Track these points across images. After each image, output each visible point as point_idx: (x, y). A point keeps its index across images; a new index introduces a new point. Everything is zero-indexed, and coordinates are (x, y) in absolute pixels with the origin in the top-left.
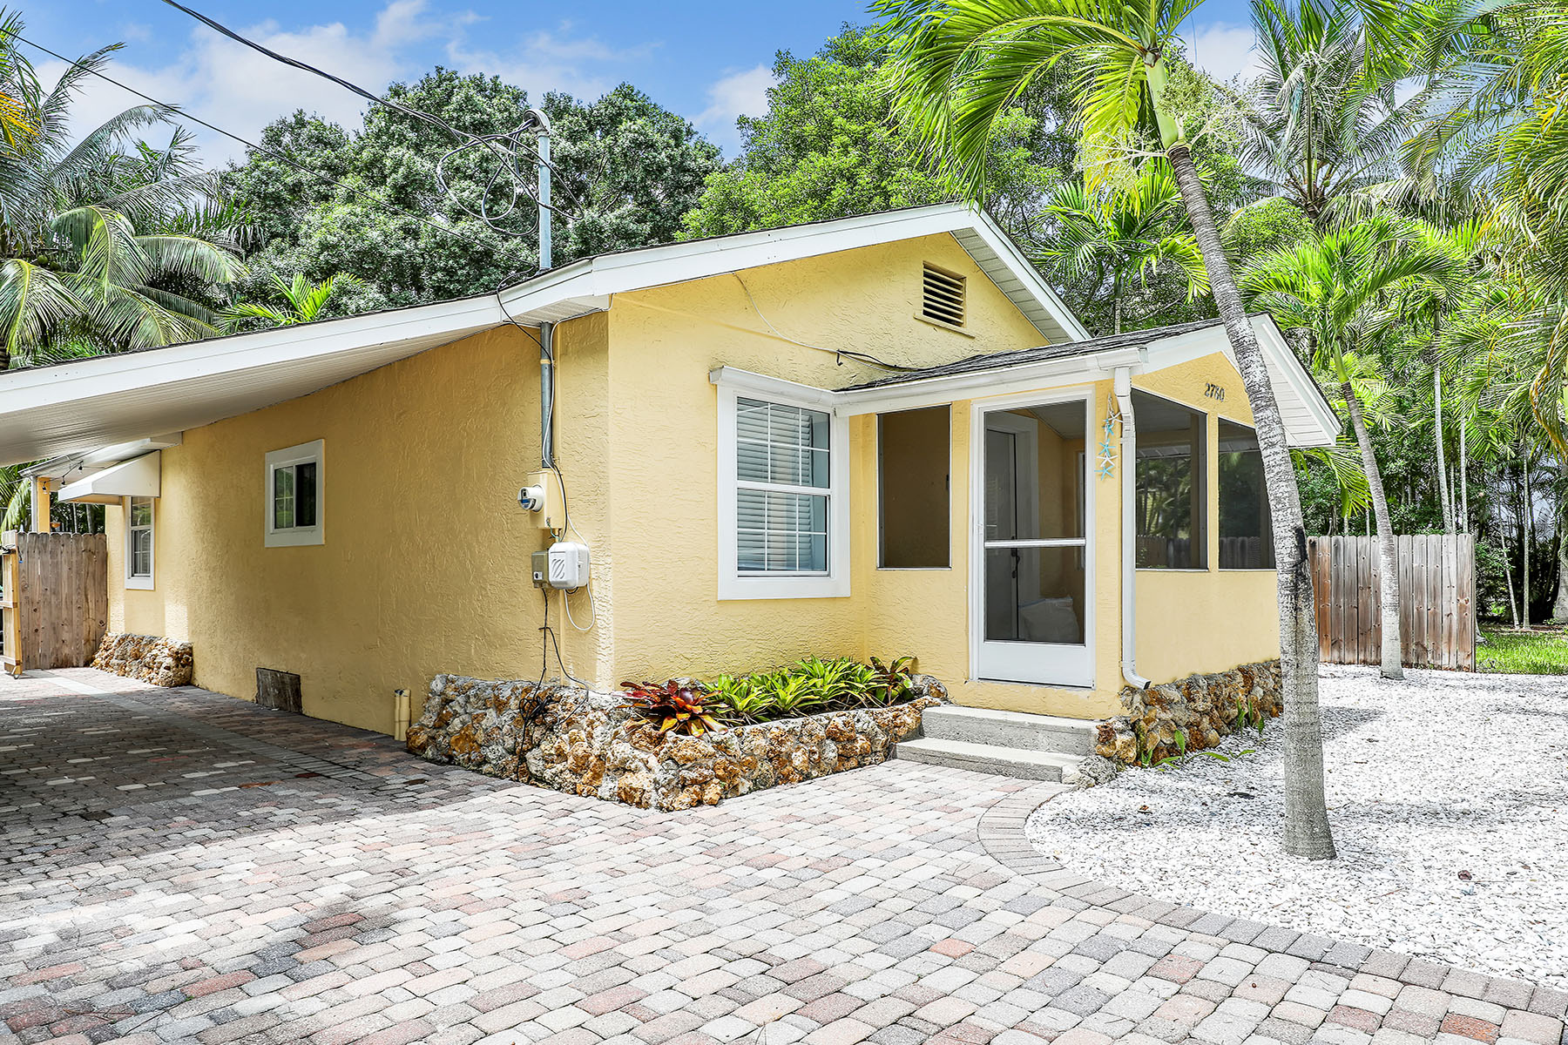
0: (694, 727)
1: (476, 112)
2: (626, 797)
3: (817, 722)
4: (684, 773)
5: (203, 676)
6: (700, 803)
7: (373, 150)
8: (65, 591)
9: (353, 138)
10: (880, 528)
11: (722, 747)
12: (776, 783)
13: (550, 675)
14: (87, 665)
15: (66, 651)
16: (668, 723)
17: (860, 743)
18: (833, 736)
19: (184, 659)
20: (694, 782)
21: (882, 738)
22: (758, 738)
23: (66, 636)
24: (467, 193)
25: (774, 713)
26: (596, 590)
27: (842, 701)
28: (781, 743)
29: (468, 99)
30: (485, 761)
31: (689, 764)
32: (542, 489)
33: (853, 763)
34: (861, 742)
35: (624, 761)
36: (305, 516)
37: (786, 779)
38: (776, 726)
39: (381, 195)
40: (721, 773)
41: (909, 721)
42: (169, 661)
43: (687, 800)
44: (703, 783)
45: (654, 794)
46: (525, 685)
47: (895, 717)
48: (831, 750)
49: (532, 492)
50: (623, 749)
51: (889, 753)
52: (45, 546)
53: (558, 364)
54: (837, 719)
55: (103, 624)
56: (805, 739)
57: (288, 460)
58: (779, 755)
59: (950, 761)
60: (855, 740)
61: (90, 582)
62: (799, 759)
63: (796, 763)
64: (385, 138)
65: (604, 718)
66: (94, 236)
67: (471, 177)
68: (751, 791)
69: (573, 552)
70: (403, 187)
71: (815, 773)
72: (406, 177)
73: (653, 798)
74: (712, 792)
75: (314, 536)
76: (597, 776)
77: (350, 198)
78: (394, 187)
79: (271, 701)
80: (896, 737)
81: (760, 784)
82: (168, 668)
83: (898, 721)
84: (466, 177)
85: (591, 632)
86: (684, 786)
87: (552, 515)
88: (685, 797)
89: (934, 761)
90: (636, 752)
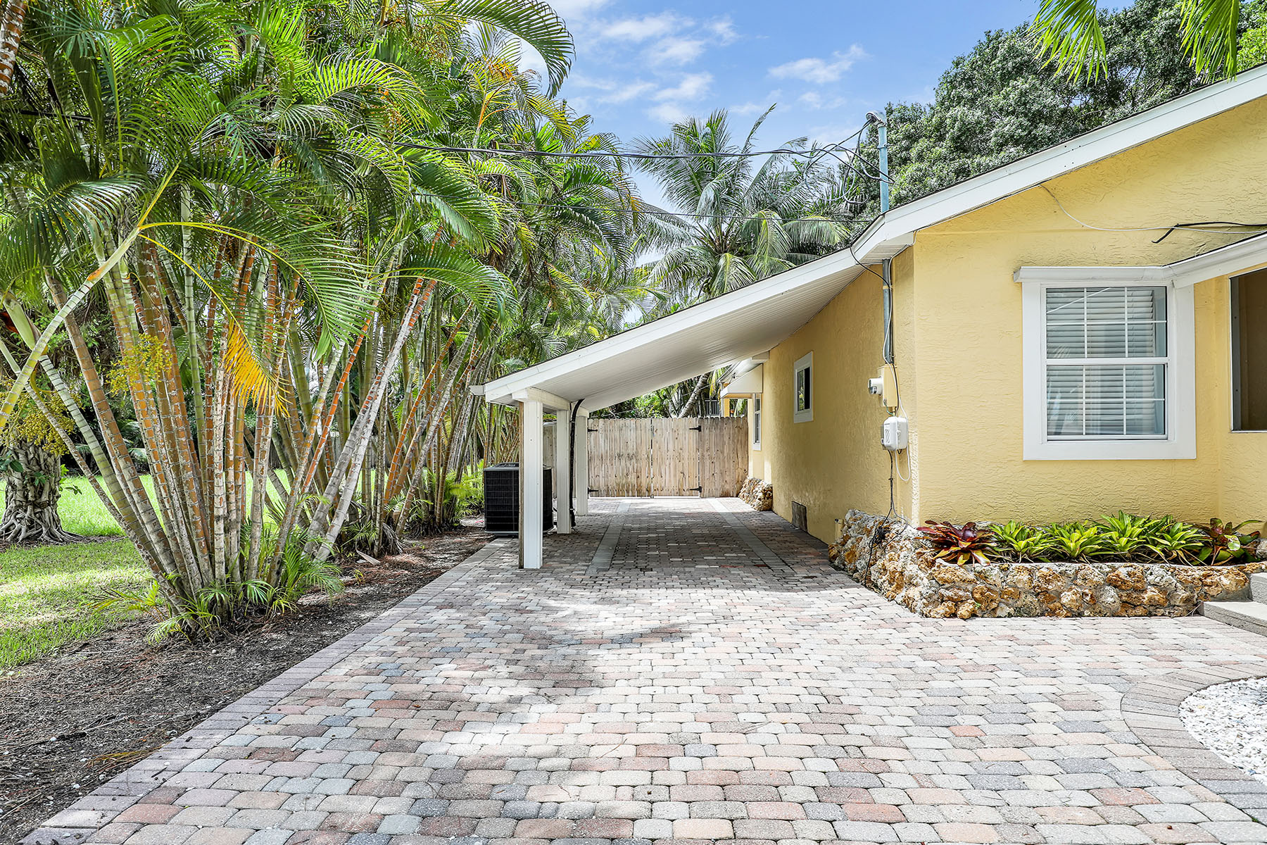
0: (961, 558)
1: (1018, 56)
2: (907, 603)
3: (1095, 572)
4: (942, 591)
5: (776, 507)
6: (954, 615)
7: (940, 115)
8: (726, 451)
9: (928, 109)
10: (1235, 390)
11: (981, 576)
12: (1042, 614)
13: (893, 513)
14: (737, 496)
15: (727, 487)
16: (943, 553)
17: (1149, 594)
18: (1116, 583)
19: (768, 494)
20: (950, 599)
21: (1183, 594)
22: (1019, 574)
23: (727, 479)
24: (1006, 129)
25: (1058, 555)
26: (914, 454)
27: (1141, 554)
28: (1048, 582)
29: (1011, 48)
30: (856, 570)
31: (947, 585)
32: (881, 381)
33: (1139, 611)
34: (1151, 593)
35: (911, 578)
36: (807, 406)
37: (1053, 613)
38: (1047, 567)
39: (941, 149)
40: (977, 596)
41: (1225, 581)
42: (761, 495)
43: (942, 612)
44: (958, 602)
46: (881, 519)
47: (1206, 576)
48: (1110, 597)
49: (874, 382)
50: (912, 569)
51: (1194, 608)
52: (717, 425)
53: (894, 287)
54: (1122, 570)
55: (746, 471)
56: (1079, 582)
57: (799, 368)
58: (1046, 591)
59: (1251, 626)
60: (1144, 591)
61: (739, 446)
62: (1067, 598)
63: (1064, 600)
64: (947, 102)
65: (909, 546)
66: (762, 229)
67: (1013, 113)
68: (1010, 615)
69: (895, 424)
70: (959, 137)
71: (1087, 613)
72: (960, 130)
73: (919, 604)
74: (964, 610)
75: (809, 415)
76: (898, 586)
77: (920, 158)
78: (953, 139)
79: (797, 524)
80: (1206, 596)
81: (1020, 612)
82: (760, 499)
83: (1208, 580)
84: (1008, 114)
85: (908, 484)
86: (942, 601)
87: (890, 399)
88: (941, 609)
89: (1237, 623)
90: (919, 572)
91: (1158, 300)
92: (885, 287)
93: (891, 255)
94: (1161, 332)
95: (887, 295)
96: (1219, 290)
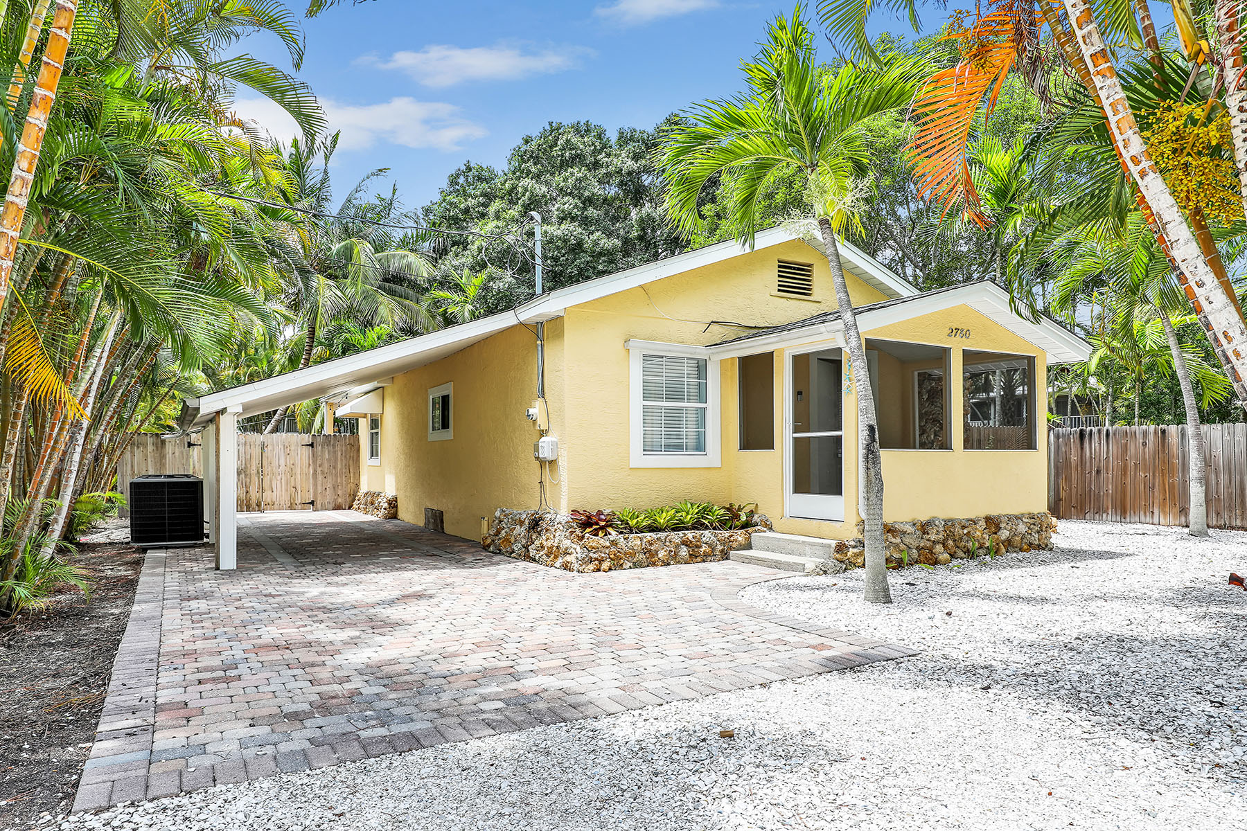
0: (600, 532)
1: (573, 149)
2: (566, 567)
3: (676, 537)
4: (591, 555)
5: (401, 514)
6: (599, 570)
7: (512, 182)
8: (339, 466)
9: (500, 173)
10: (740, 426)
11: (614, 543)
12: (648, 566)
13: (544, 507)
14: (349, 508)
15: (340, 500)
16: (588, 530)
17: (704, 549)
18: (686, 543)
19: (393, 504)
20: (596, 559)
21: (720, 547)
22: (635, 541)
23: (340, 492)
24: (566, 206)
25: (653, 529)
26: (562, 463)
27: (698, 525)
28: (651, 544)
29: (568, 141)
30: (513, 552)
31: (594, 551)
32: (536, 410)
33: (699, 559)
34: (704, 548)
35: (566, 549)
36: (445, 425)
37: (654, 564)
38: (649, 536)
39: (514, 212)
40: (612, 556)
41: (740, 539)
42: (386, 505)
44: (601, 561)
45: (576, 565)
46: (533, 512)
47: (731, 536)
48: (684, 551)
49: (531, 411)
50: (567, 543)
51: (725, 556)
52: (330, 441)
53: (545, 343)
54: (690, 535)
55: (358, 485)
56: (667, 544)
57: (437, 393)
58: (650, 551)
60: (701, 547)
61: (351, 462)
62: (662, 554)
63: (660, 556)
64: (520, 173)
65: (561, 528)
66: (354, 257)
67: (570, 194)
68: (630, 568)
69: (549, 442)
70: (529, 205)
71: (672, 562)
72: (529, 199)
73: (576, 566)
74: (605, 565)
75: (449, 435)
76: (556, 557)
77: (497, 217)
78: (523, 205)
79: (431, 526)
80: (731, 548)
81: (637, 565)
82: (385, 509)
83: (732, 539)
84: (567, 194)
85: (557, 485)
86: (591, 562)
87: (542, 423)
88: (591, 567)
89: (747, 561)
90: (572, 544)
91: (701, 368)
92: (539, 342)
93: (544, 319)
94: (703, 387)
95: (540, 348)
96: (733, 364)
